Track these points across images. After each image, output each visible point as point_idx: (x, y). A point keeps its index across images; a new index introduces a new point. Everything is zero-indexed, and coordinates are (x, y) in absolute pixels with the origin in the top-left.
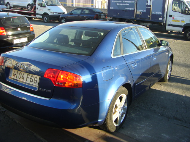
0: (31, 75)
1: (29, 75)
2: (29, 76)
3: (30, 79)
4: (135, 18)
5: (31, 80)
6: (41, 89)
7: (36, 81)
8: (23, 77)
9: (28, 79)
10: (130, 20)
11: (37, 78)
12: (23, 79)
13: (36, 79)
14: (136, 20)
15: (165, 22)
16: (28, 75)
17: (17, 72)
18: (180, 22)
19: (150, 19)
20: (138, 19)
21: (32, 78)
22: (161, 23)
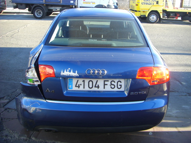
0: (110, 80)
1: (108, 81)
2: (106, 83)
3: (111, 85)
4: (44, 2)
5: (113, 86)
6: (132, 93)
7: (121, 85)
8: (97, 86)
9: (105, 86)
10: (38, 5)
11: (121, 82)
12: (98, 87)
13: (119, 83)
14: (46, 5)
15: (76, 5)
16: (104, 81)
17: (84, 81)
18: (91, 4)
19: (61, 3)
20: (48, 3)
21: (113, 83)
22: (73, 6)
